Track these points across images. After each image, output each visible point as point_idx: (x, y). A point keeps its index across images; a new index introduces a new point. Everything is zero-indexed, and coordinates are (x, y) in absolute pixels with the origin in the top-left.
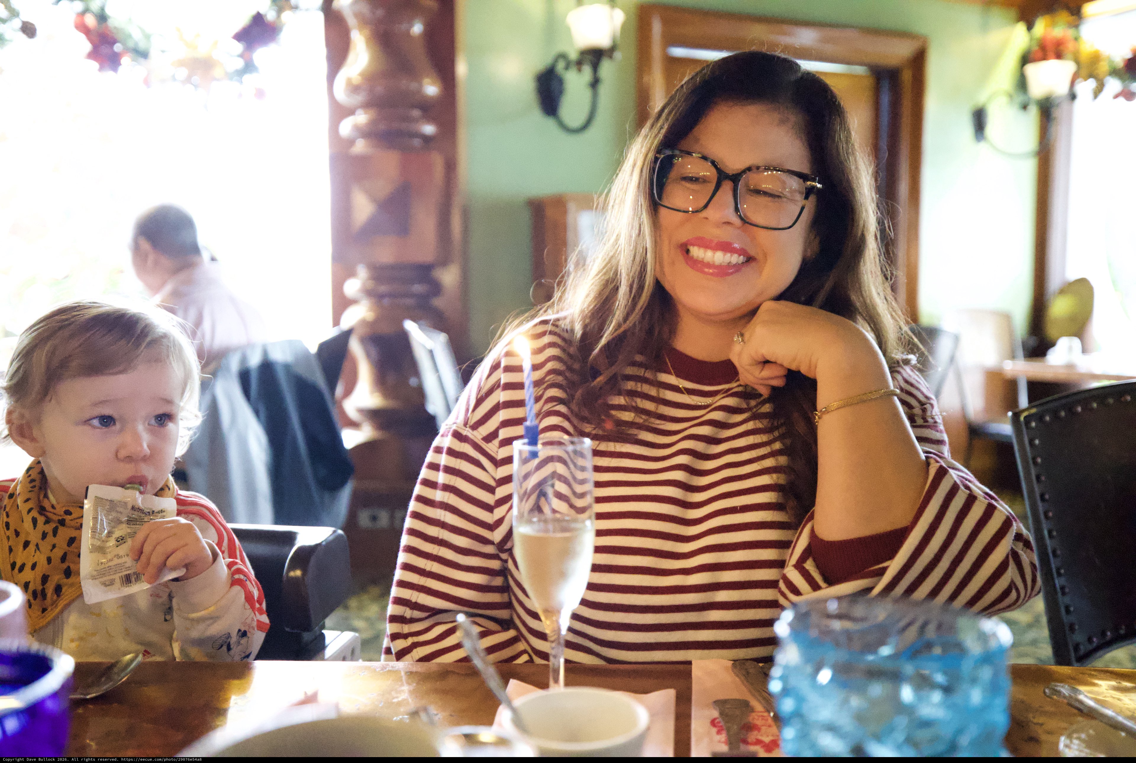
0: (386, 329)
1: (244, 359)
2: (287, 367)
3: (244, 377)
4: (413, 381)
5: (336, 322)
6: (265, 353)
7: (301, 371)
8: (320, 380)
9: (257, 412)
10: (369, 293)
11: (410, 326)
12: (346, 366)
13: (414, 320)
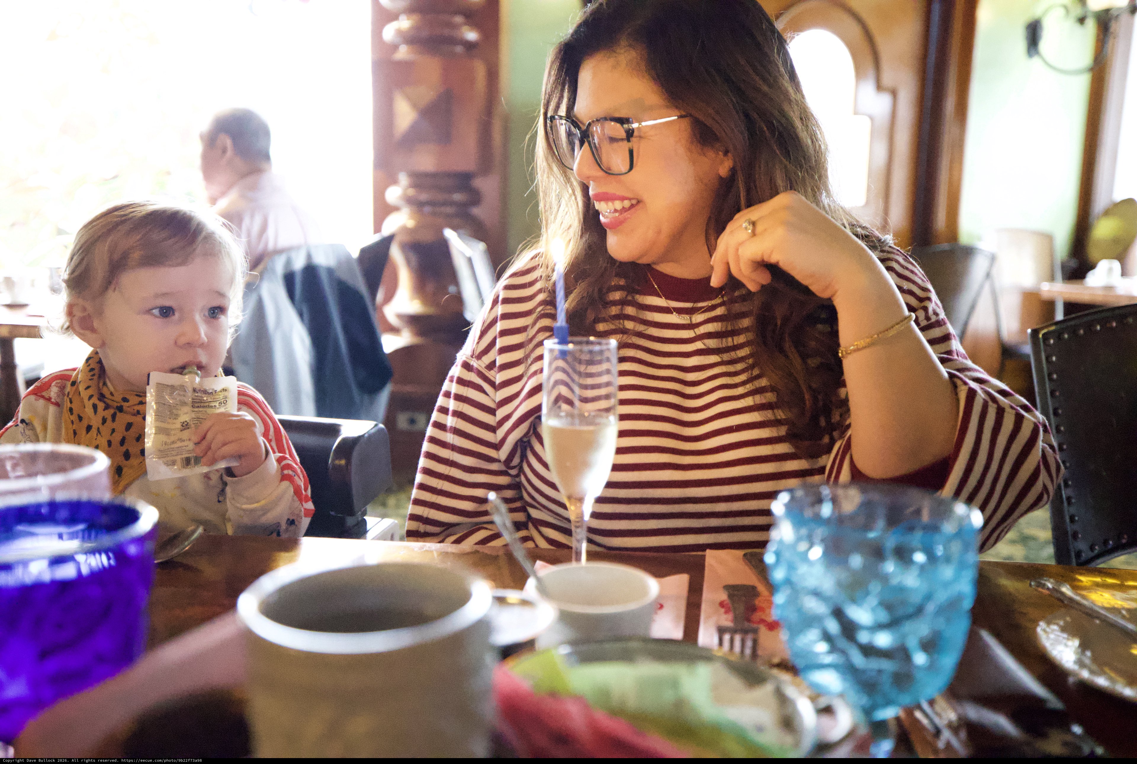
0: (427, 237)
1: (288, 262)
2: (330, 271)
3: (289, 279)
4: (452, 289)
5: (377, 229)
6: (309, 257)
7: (344, 276)
8: (361, 285)
9: (301, 315)
10: (410, 201)
11: (449, 234)
12: (386, 274)
13: (454, 228)
